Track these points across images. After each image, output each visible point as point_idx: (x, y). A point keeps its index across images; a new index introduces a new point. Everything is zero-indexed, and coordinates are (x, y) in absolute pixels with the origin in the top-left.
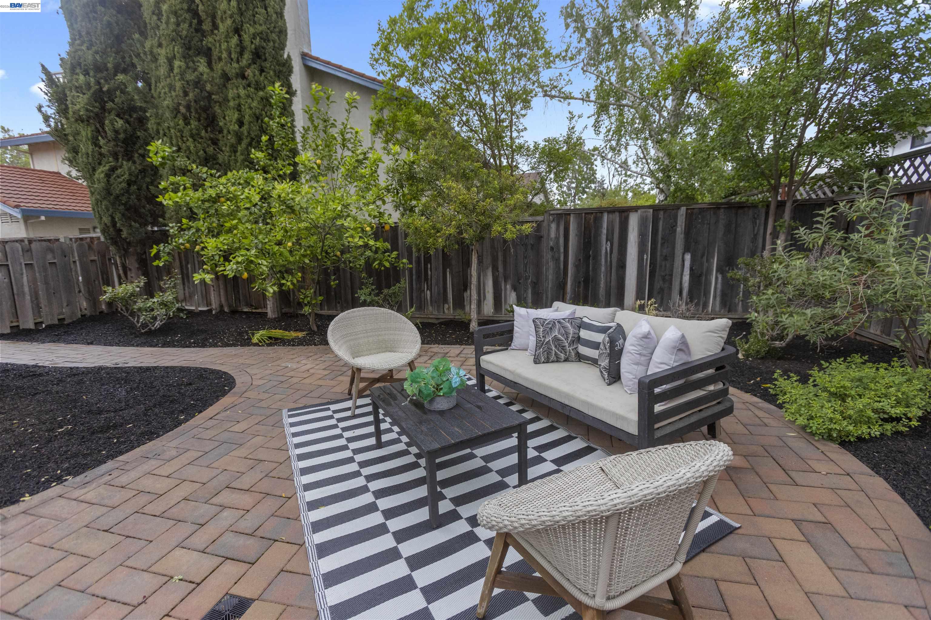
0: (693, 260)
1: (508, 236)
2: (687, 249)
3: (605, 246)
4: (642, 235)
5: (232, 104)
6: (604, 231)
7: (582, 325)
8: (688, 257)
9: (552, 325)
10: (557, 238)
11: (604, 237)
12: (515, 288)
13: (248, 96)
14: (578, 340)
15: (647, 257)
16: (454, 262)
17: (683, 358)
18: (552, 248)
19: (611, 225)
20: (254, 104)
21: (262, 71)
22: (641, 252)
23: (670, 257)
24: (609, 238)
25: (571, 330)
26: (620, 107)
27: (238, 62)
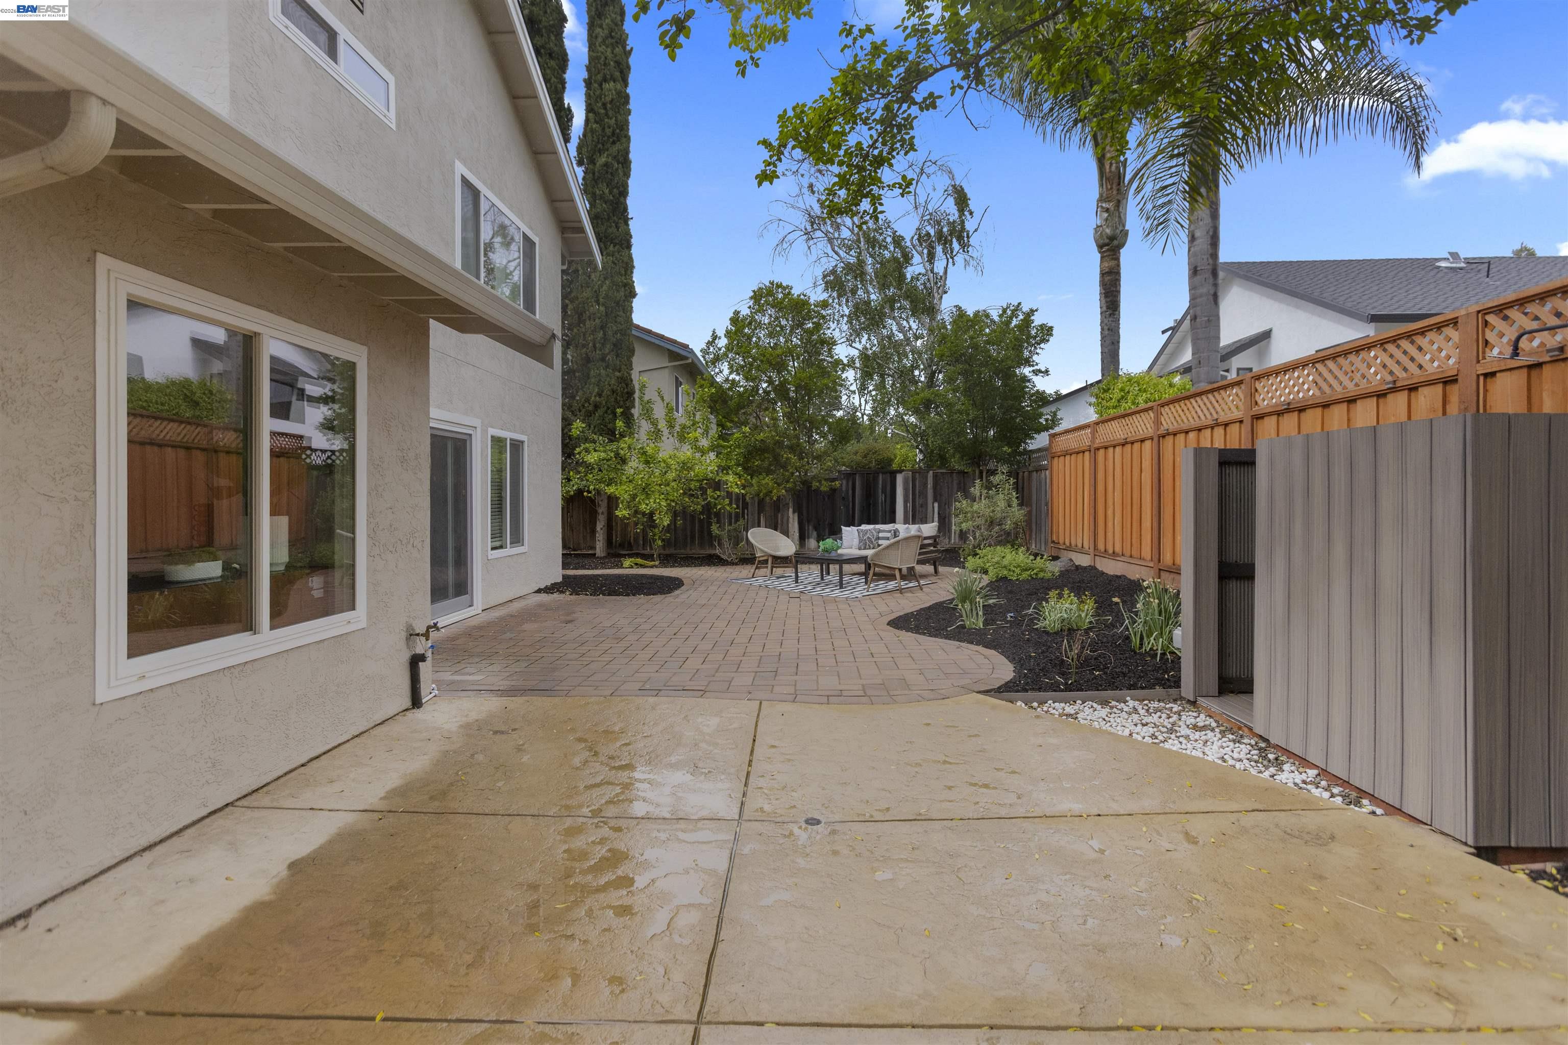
0: (939, 507)
1: (823, 489)
2: (935, 500)
3: (881, 497)
4: (906, 490)
5: (593, 380)
6: (880, 486)
7: (880, 531)
8: (936, 505)
9: (866, 532)
10: (847, 491)
11: (880, 491)
12: (816, 529)
13: (608, 375)
14: (878, 538)
15: (910, 505)
16: (767, 508)
17: (919, 534)
18: (843, 498)
19: (884, 482)
20: (613, 382)
21: (617, 356)
22: (906, 502)
23: (924, 505)
24: (884, 491)
25: (875, 534)
26: (882, 376)
27: (600, 350)
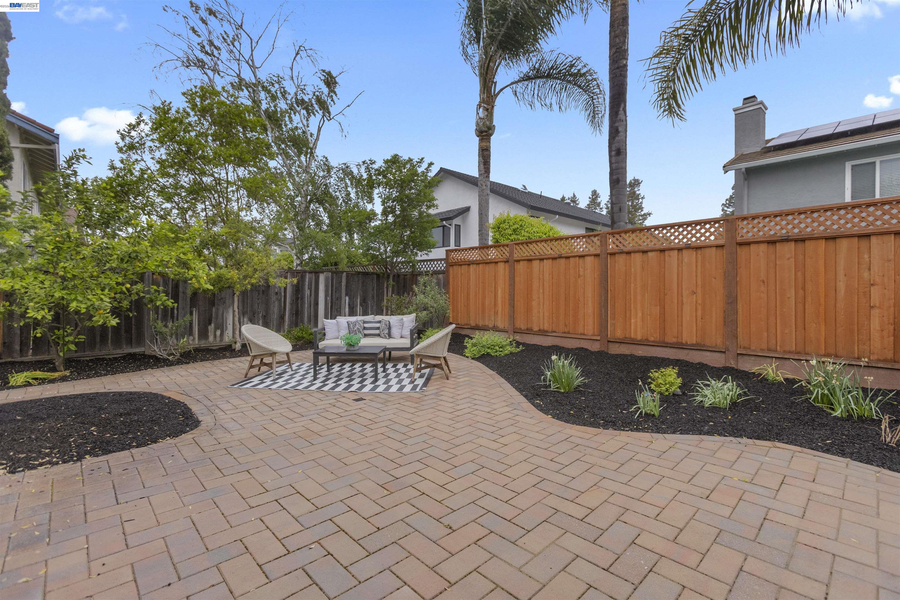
2: (347, 294)
3: (307, 292)
4: (326, 286)
6: (307, 284)
7: (365, 322)
8: (347, 298)
9: (355, 323)
11: (306, 287)
14: (364, 328)
15: (329, 298)
18: (277, 293)
19: (310, 280)
23: (339, 299)
24: (310, 288)
25: (361, 325)
